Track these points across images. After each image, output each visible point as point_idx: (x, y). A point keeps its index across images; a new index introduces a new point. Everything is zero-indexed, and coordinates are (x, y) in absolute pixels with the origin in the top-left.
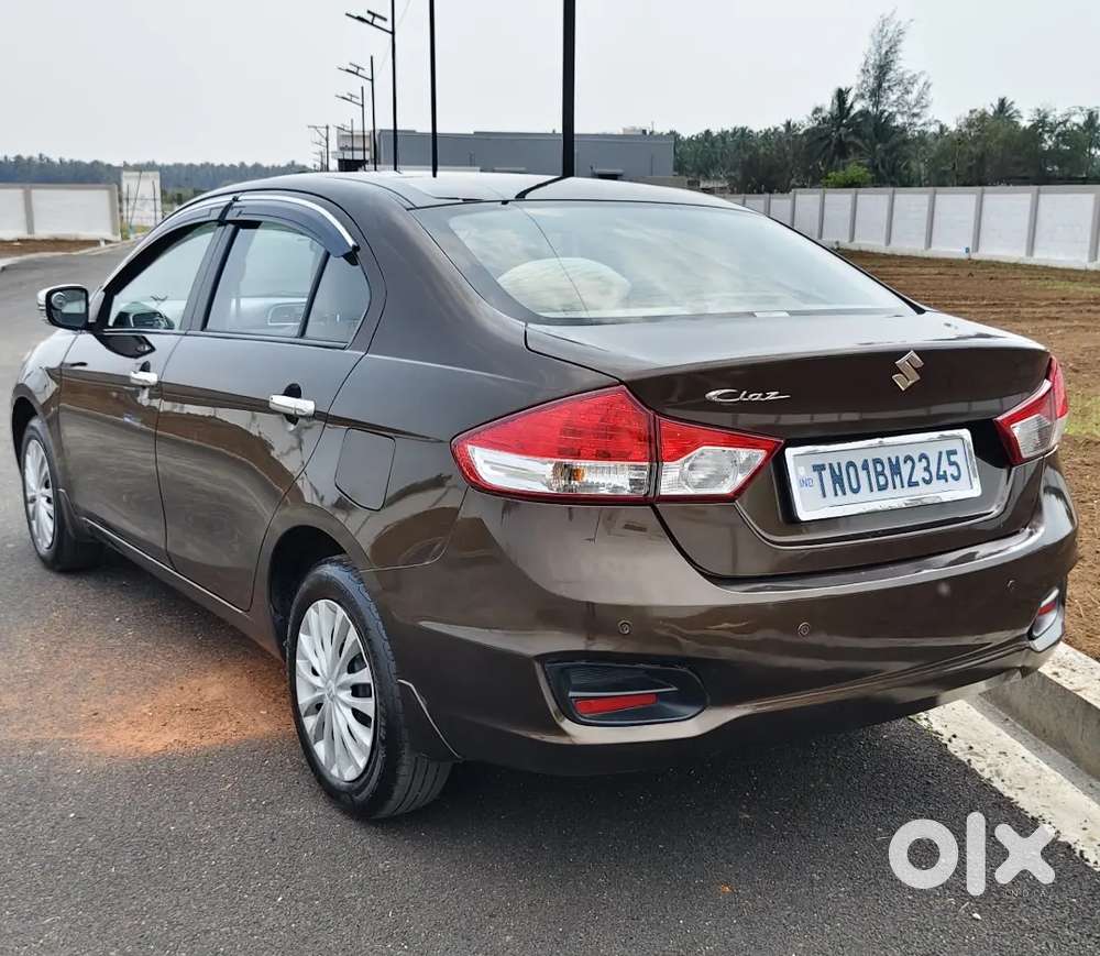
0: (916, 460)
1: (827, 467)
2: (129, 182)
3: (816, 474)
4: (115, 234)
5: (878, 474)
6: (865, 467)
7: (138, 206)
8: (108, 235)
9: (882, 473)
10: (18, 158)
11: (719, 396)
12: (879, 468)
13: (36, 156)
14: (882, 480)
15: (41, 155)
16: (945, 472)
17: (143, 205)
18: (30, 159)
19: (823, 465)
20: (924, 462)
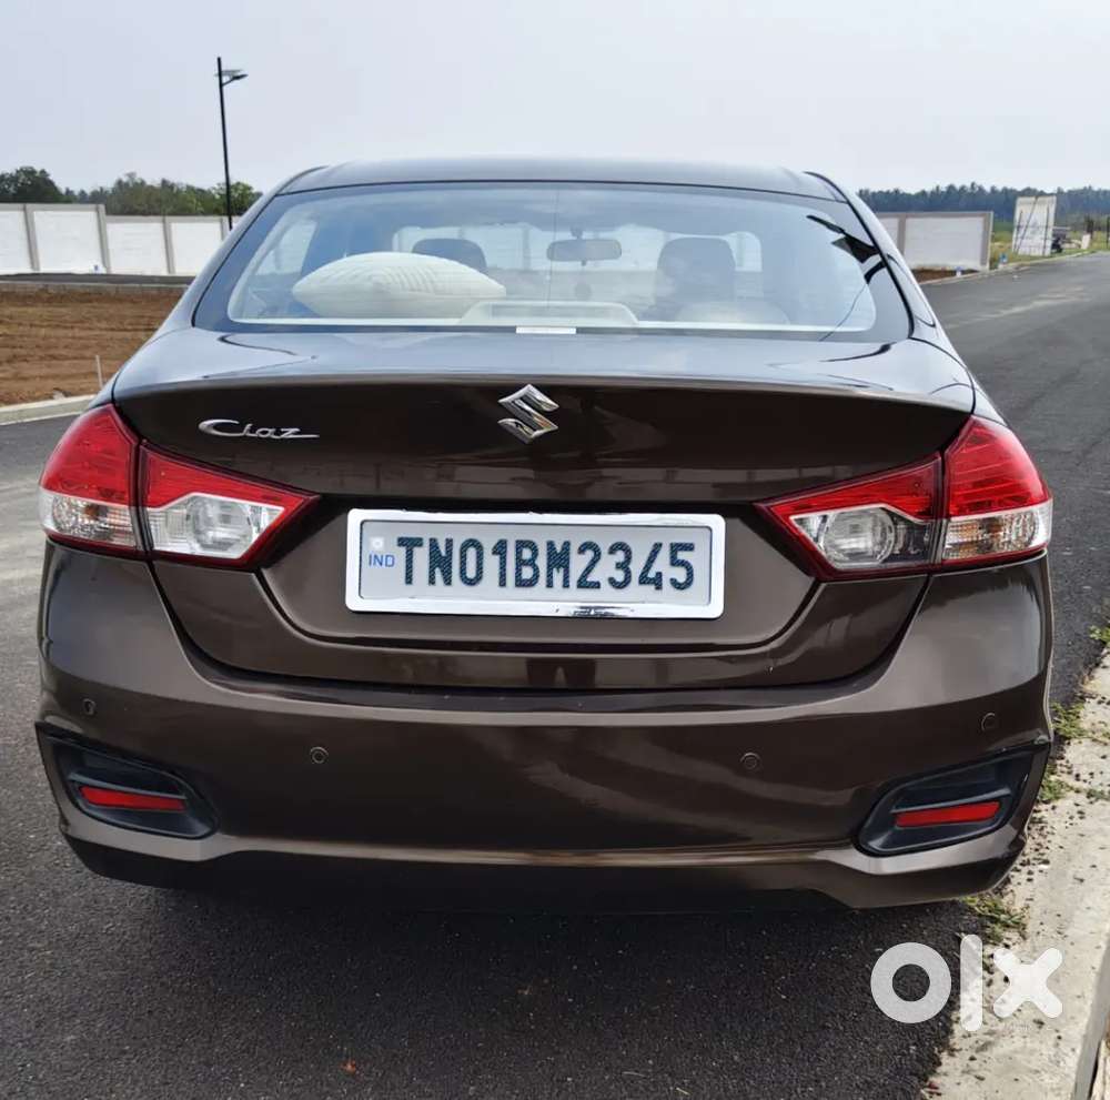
0: (604, 551)
1: (426, 544)
2: (1022, 208)
3: (403, 550)
4: (983, 263)
5: (520, 563)
6: (500, 549)
7: (1028, 233)
8: (974, 264)
9: (532, 563)
10: (951, 188)
11: (216, 427)
12: (527, 554)
13: (968, 185)
14: (527, 573)
15: (973, 184)
16: (659, 575)
17: (1033, 233)
18: (963, 188)
19: (421, 539)
20: (620, 556)
